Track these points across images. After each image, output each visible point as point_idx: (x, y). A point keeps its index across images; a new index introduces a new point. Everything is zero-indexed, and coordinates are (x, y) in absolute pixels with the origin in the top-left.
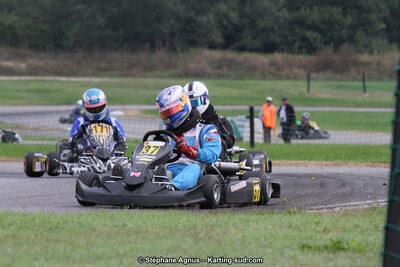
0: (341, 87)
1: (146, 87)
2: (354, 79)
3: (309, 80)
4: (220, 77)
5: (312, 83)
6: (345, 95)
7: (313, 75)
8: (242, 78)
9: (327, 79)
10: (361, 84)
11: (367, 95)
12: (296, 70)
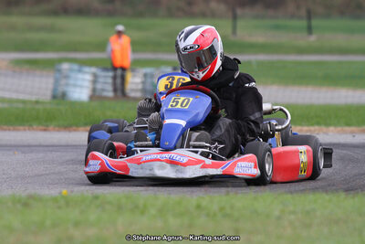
0: (277, 27)
1: (13, 28)
2: (293, 16)
3: (235, 17)
4: (111, 14)
5: (240, 23)
6: (283, 38)
7: (239, 11)
8: (141, 15)
9: (257, 17)
10: (304, 23)
11: (313, 38)
12: (214, 5)
